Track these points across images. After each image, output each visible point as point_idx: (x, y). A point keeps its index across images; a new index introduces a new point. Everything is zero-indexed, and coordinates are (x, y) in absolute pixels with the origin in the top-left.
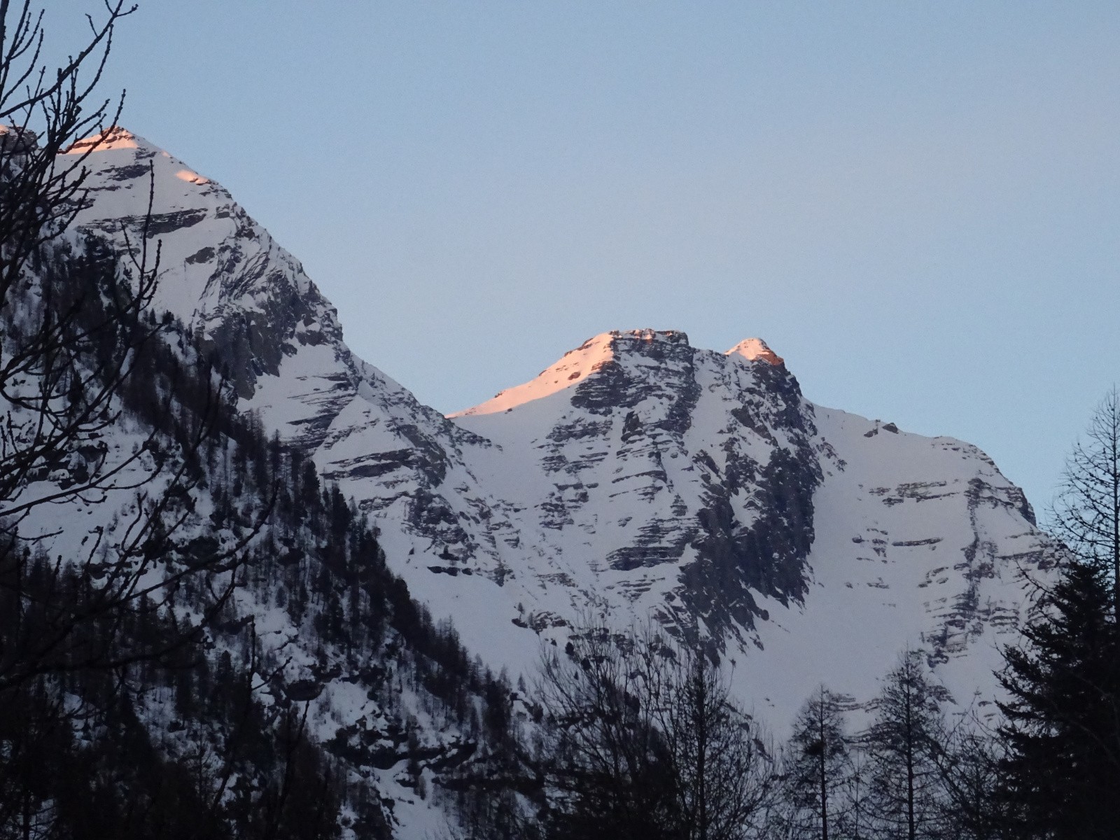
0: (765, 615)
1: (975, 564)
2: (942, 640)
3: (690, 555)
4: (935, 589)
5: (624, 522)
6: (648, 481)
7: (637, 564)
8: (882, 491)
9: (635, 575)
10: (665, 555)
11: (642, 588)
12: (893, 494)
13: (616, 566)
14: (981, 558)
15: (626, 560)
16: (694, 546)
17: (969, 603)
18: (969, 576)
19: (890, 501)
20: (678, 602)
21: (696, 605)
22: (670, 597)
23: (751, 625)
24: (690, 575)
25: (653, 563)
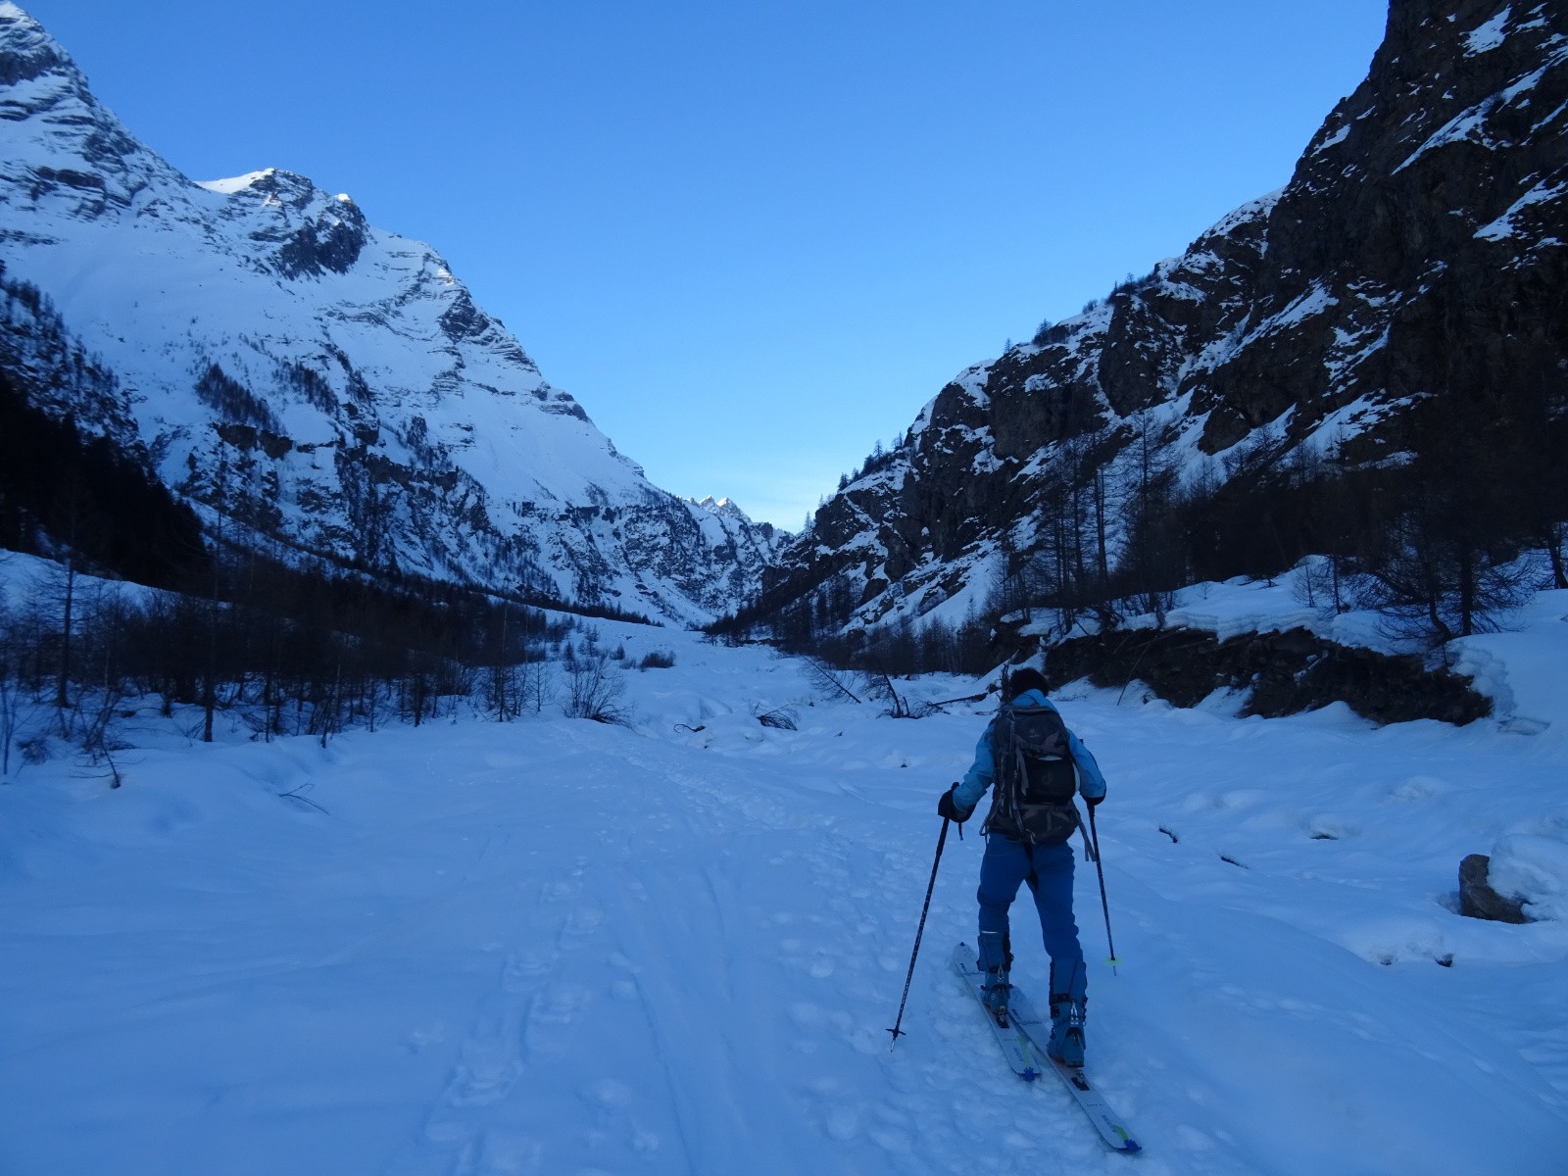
0: (325, 274)
1: (422, 277)
2: (403, 298)
3: (289, 241)
4: (404, 283)
5: (260, 225)
6: (276, 214)
7: (262, 240)
8: (390, 253)
9: (259, 243)
10: (276, 239)
11: (262, 248)
12: (395, 254)
13: (251, 238)
14: (424, 276)
15: (257, 237)
16: (292, 239)
17: (416, 288)
18: (418, 280)
19: (393, 256)
20: (278, 255)
21: (286, 259)
22: (274, 253)
23: (317, 275)
24: (286, 248)
25: (270, 241)
